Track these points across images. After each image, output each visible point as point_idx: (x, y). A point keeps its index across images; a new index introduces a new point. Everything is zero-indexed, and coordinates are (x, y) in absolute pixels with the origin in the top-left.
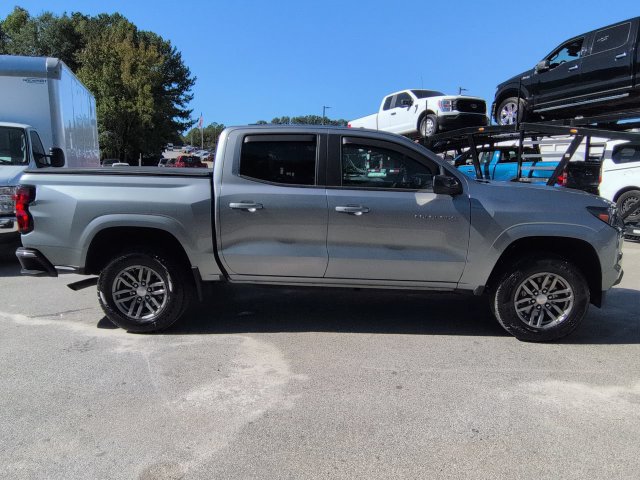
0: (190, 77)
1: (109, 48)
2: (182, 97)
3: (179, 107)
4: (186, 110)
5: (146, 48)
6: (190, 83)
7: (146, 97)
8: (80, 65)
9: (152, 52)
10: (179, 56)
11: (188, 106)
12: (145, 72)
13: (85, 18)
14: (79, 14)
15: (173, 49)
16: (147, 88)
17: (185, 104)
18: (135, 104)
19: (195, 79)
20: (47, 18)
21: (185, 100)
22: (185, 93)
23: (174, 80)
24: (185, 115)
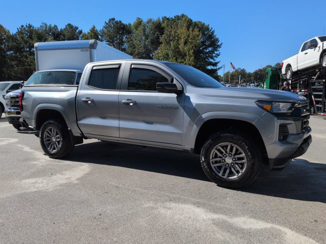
0: (219, 43)
1: (176, 32)
2: (214, 55)
3: (212, 60)
4: (215, 62)
5: (193, 31)
6: (219, 46)
7: (190, 56)
8: (161, 43)
9: (196, 32)
10: (213, 33)
11: (217, 60)
12: (191, 43)
13: (168, 19)
14: (165, 17)
15: (210, 29)
16: (192, 51)
17: (215, 59)
18: (185, 60)
19: (221, 44)
20: (150, 21)
21: (215, 56)
22: (216, 52)
23: (210, 46)
24: (215, 64)
